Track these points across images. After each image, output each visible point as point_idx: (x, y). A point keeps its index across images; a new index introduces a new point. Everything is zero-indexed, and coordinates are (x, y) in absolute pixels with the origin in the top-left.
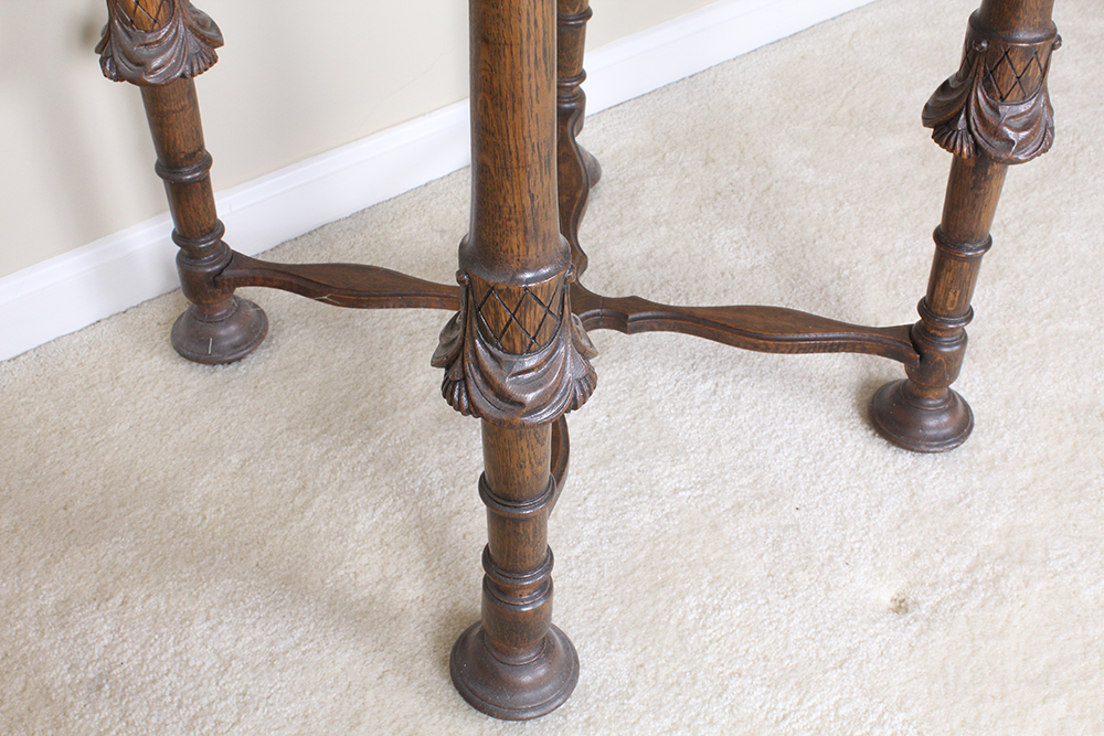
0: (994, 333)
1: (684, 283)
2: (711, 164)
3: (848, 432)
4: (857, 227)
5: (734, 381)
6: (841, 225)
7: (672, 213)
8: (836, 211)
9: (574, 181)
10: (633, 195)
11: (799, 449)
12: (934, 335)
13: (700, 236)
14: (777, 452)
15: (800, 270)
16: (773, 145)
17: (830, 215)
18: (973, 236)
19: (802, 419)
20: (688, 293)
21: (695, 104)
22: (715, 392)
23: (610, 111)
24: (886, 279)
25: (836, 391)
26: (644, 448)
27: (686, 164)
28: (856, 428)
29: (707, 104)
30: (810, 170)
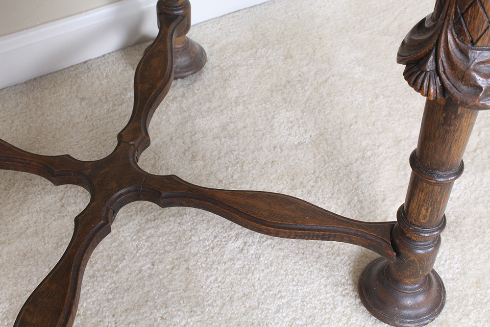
0: (477, 216)
1: (244, 153)
2: (288, 60)
3: (340, 298)
4: (385, 116)
5: (259, 242)
6: (374, 114)
7: (250, 95)
8: (372, 102)
9: (159, 73)
10: (226, 80)
11: (296, 311)
12: (409, 238)
13: (266, 115)
14: (278, 311)
15: (334, 149)
16: (338, 47)
17: (367, 105)
18: (443, 165)
19: (306, 282)
20: (244, 162)
21: (290, 14)
22: (242, 250)
23: (228, 16)
24: (399, 161)
25: (338, 258)
26: (173, 297)
27: (270, 58)
28: (348, 294)
29: (297, 15)
30: (360, 68)
